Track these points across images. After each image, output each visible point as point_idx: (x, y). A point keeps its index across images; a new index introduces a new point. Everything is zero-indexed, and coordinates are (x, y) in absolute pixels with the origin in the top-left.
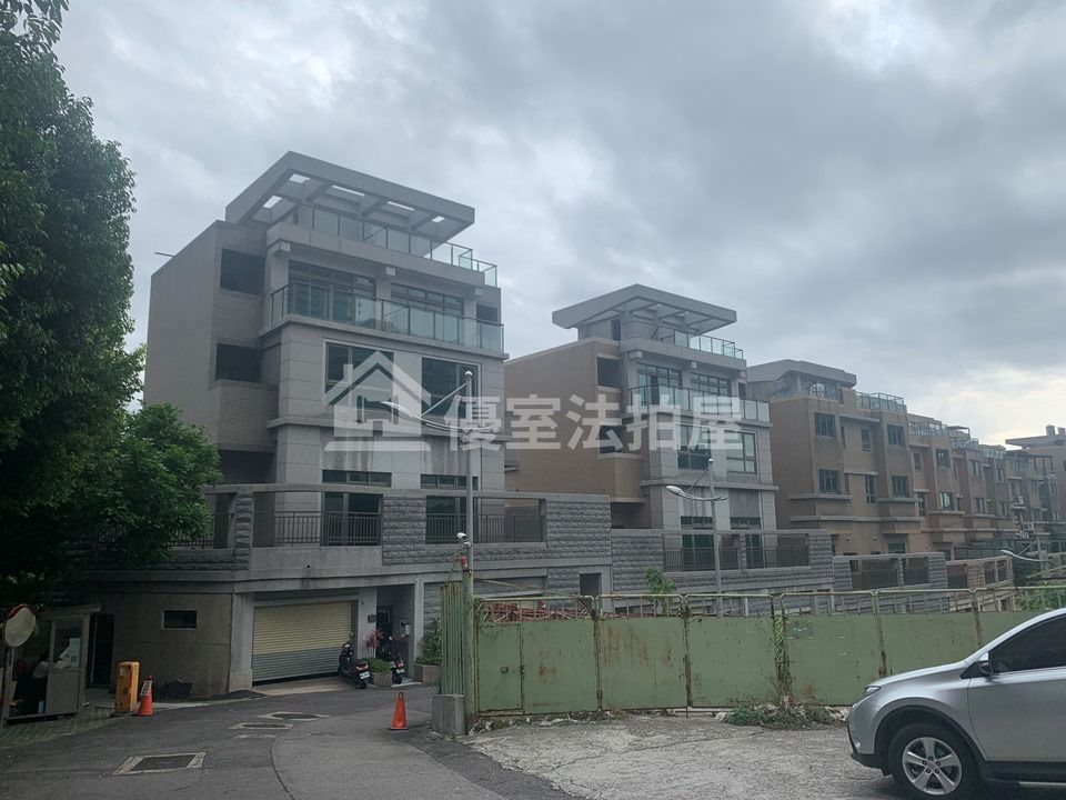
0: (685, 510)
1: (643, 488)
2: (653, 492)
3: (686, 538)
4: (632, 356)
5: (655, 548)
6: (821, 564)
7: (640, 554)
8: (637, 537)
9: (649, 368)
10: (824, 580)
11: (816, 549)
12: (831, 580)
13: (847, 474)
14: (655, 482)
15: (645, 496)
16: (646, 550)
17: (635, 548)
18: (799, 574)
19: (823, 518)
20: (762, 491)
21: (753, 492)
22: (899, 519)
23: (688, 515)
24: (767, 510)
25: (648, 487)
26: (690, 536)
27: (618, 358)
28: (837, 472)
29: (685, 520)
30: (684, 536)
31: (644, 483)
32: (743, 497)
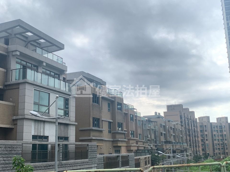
0: (35, 132)
1: (14, 120)
2: (19, 123)
3: (34, 146)
4: (14, 53)
5: (18, 151)
6: (93, 158)
7: (9, 154)
8: (8, 145)
9: (22, 62)
10: (93, 166)
11: (91, 152)
12: (96, 165)
13: (102, 120)
14: (21, 117)
15: (15, 124)
16: (13, 152)
17: (7, 151)
18: (84, 163)
19: (93, 138)
20: (70, 124)
21: (67, 125)
22: (119, 139)
23: (36, 134)
24: (72, 133)
25: (16, 120)
26: (36, 145)
27: (6, 54)
28: (99, 119)
29: (34, 137)
30: (33, 145)
31: (15, 118)
32: (62, 127)
